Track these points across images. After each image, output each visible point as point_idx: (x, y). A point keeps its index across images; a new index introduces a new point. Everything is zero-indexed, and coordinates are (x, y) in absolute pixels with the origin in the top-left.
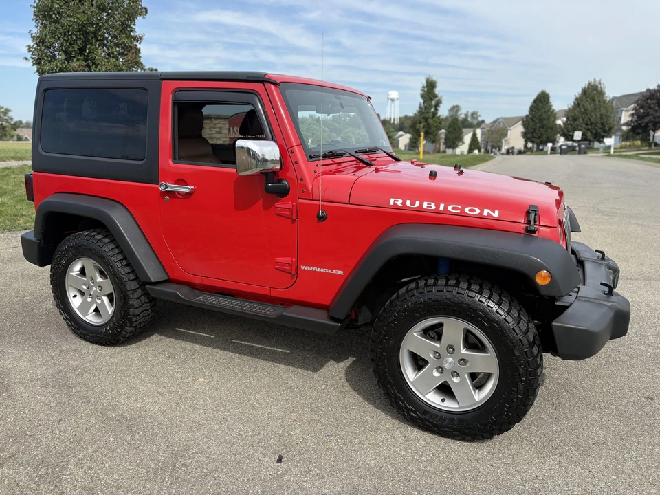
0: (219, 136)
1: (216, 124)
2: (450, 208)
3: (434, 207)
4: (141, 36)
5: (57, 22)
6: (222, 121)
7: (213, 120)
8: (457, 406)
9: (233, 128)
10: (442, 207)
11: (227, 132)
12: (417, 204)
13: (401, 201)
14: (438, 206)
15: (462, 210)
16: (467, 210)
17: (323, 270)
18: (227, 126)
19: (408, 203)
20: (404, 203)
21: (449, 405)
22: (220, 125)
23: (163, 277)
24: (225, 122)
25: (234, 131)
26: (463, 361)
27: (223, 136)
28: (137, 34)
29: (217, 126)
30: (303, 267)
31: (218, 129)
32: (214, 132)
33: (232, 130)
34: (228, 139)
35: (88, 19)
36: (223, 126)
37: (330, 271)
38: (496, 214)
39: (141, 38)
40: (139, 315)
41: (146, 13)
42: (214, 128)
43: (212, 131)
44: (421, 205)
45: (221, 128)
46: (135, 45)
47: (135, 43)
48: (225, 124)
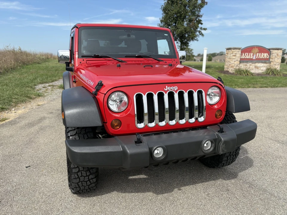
0: (234, 57)
1: (233, 52)
4: (201, 15)
6: (238, 50)
7: (232, 50)
9: (244, 54)
11: (239, 55)
15: (88, 81)
18: (240, 53)
22: (235, 52)
24: (239, 51)
25: (245, 55)
27: (237, 57)
28: (200, 14)
29: (234, 53)
31: (234, 54)
32: (232, 56)
34: (239, 59)
35: (178, 11)
39: (202, 16)
41: (207, 4)
42: (232, 54)
43: (231, 55)
45: (236, 54)
46: (199, 19)
47: (199, 18)
48: (239, 52)
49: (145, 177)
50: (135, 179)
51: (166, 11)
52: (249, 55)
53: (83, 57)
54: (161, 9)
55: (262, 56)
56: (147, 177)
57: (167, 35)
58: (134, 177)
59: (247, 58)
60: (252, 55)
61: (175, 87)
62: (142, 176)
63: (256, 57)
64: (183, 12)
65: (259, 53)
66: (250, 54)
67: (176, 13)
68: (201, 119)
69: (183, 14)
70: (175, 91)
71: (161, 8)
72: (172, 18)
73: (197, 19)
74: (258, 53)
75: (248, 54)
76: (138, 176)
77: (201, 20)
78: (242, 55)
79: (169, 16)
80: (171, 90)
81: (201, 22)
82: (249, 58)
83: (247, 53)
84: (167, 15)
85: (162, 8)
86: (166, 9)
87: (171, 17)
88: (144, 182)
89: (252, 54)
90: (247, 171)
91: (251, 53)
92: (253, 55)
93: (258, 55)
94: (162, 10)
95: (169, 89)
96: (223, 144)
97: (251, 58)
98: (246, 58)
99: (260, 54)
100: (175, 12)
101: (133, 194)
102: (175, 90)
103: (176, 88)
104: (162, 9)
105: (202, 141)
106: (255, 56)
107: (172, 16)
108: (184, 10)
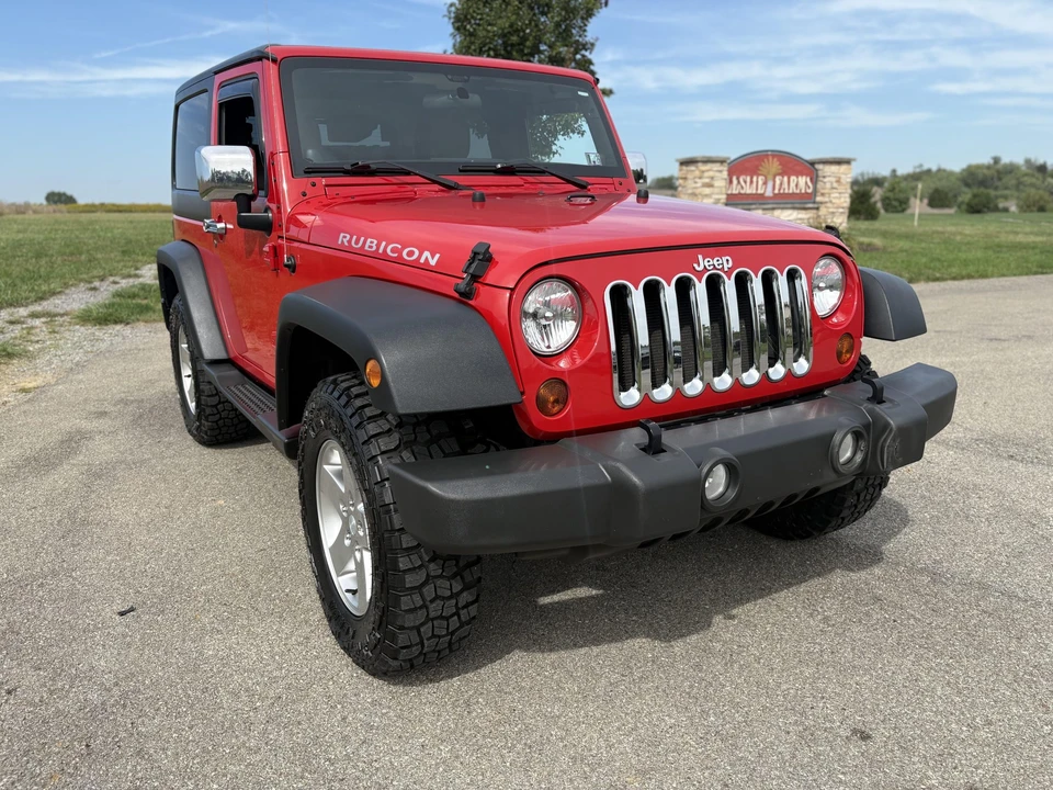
0: (707, 191)
1: (703, 172)
3: (375, 248)
4: (592, 41)
5: (471, 34)
6: (716, 167)
7: (700, 164)
9: (738, 179)
10: (381, 249)
11: (723, 183)
12: (361, 242)
14: (378, 246)
15: (400, 252)
16: (405, 254)
18: (725, 174)
19: (353, 241)
20: (350, 242)
22: (711, 174)
23: (222, 355)
24: (721, 168)
25: (739, 182)
27: (716, 190)
28: (587, 39)
29: (706, 174)
31: (707, 180)
32: (699, 185)
34: (724, 196)
35: (511, 26)
36: (718, 174)
38: (434, 261)
39: (593, 45)
42: (700, 178)
43: (696, 183)
44: (365, 244)
45: (712, 178)
46: (583, 56)
47: (583, 52)
48: (720, 171)
49: (594, 592)
50: (564, 605)
51: (468, 27)
52: (751, 182)
53: (310, 171)
54: (446, 19)
55: (793, 185)
56: (601, 592)
57: (586, 94)
58: (556, 598)
59: (749, 192)
60: (760, 182)
61: (724, 259)
62: (583, 592)
63: (774, 188)
64: (528, 31)
65: (782, 174)
66: (755, 179)
67: (506, 31)
68: (802, 366)
69: (531, 38)
70: (725, 272)
71: (446, 13)
72: (490, 49)
73: (578, 57)
74: (779, 174)
75: (748, 179)
76: (569, 592)
77: (590, 62)
78: (731, 182)
79: (478, 42)
80: (715, 268)
81: (592, 67)
82: (754, 192)
83: (746, 175)
84: (473, 39)
85: (450, 12)
86: (466, 16)
87: (486, 48)
88: (598, 610)
89: (760, 178)
90: (901, 537)
91: (758, 175)
92: (765, 183)
93: (781, 184)
94: (452, 20)
95: (707, 264)
96: (894, 440)
97: (760, 191)
98: (742, 192)
99: (786, 179)
100: (503, 29)
101: (583, 651)
102: (726, 269)
103: (726, 262)
104: (453, 15)
105: (832, 435)
106: (770, 184)
107: (490, 43)
108: (533, 23)
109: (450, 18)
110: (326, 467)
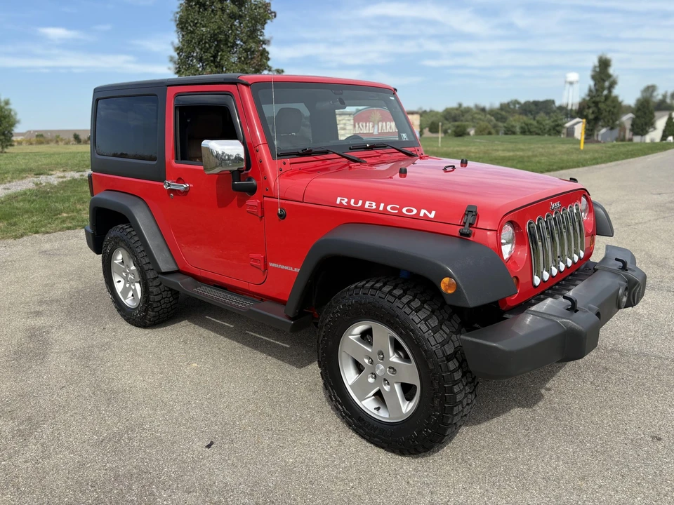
2: (389, 208)
3: (374, 207)
4: (268, 39)
5: (192, 32)
6: (347, 117)
8: (387, 416)
9: (358, 124)
10: (381, 208)
11: (351, 127)
12: (360, 202)
13: (346, 200)
14: (378, 206)
15: (400, 210)
16: (404, 210)
17: (286, 268)
18: (352, 122)
19: (352, 202)
20: (349, 202)
21: (383, 415)
22: (344, 122)
23: (172, 267)
24: (349, 118)
25: (359, 127)
26: (393, 369)
27: (348, 132)
28: (266, 37)
30: (271, 264)
33: (357, 126)
35: (219, 28)
36: (348, 122)
37: (291, 269)
38: (432, 215)
39: (269, 41)
40: (159, 301)
41: (275, 16)
44: (364, 204)
45: (345, 124)
46: (264, 48)
47: (263, 46)
48: (349, 120)
52: (366, 126)
53: (282, 155)
55: (388, 127)
57: (393, 98)
59: (365, 132)
60: (371, 126)
63: (378, 130)
65: (382, 121)
66: (368, 124)
67: (216, 31)
68: (582, 254)
70: (559, 210)
71: (173, 18)
72: (205, 43)
73: (260, 49)
74: (380, 121)
75: (364, 124)
77: (267, 52)
78: (355, 126)
79: (197, 37)
80: (556, 208)
81: (268, 55)
83: (363, 122)
85: (175, 17)
87: (203, 42)
89: (371, 123)
91: (370, 122)
92: (373, 127)
93: (382, 127)
97: (371, 132)
98: (362, 132)
99: (384, 124)
100: (214, 30)
102: (559, 208)
103: (559, 204)
106: (376, 127)
109: (176, 21)
110: (350, 337)
